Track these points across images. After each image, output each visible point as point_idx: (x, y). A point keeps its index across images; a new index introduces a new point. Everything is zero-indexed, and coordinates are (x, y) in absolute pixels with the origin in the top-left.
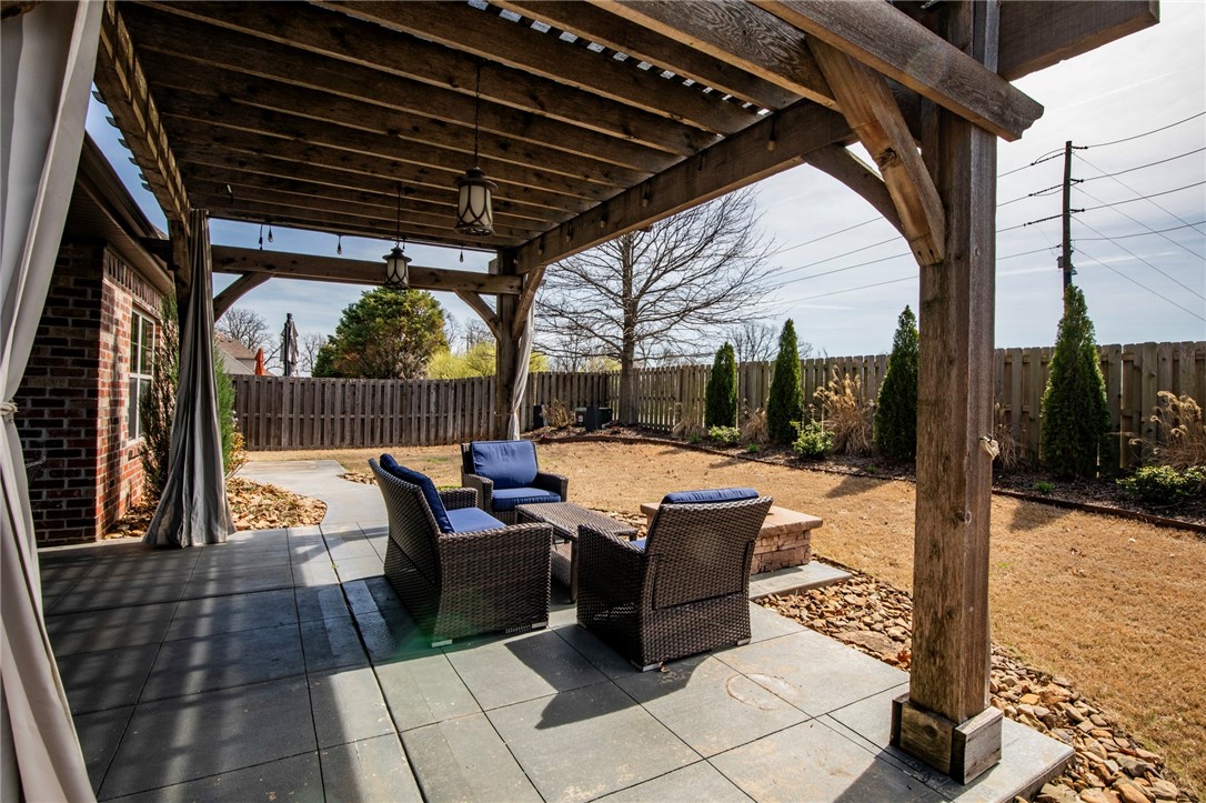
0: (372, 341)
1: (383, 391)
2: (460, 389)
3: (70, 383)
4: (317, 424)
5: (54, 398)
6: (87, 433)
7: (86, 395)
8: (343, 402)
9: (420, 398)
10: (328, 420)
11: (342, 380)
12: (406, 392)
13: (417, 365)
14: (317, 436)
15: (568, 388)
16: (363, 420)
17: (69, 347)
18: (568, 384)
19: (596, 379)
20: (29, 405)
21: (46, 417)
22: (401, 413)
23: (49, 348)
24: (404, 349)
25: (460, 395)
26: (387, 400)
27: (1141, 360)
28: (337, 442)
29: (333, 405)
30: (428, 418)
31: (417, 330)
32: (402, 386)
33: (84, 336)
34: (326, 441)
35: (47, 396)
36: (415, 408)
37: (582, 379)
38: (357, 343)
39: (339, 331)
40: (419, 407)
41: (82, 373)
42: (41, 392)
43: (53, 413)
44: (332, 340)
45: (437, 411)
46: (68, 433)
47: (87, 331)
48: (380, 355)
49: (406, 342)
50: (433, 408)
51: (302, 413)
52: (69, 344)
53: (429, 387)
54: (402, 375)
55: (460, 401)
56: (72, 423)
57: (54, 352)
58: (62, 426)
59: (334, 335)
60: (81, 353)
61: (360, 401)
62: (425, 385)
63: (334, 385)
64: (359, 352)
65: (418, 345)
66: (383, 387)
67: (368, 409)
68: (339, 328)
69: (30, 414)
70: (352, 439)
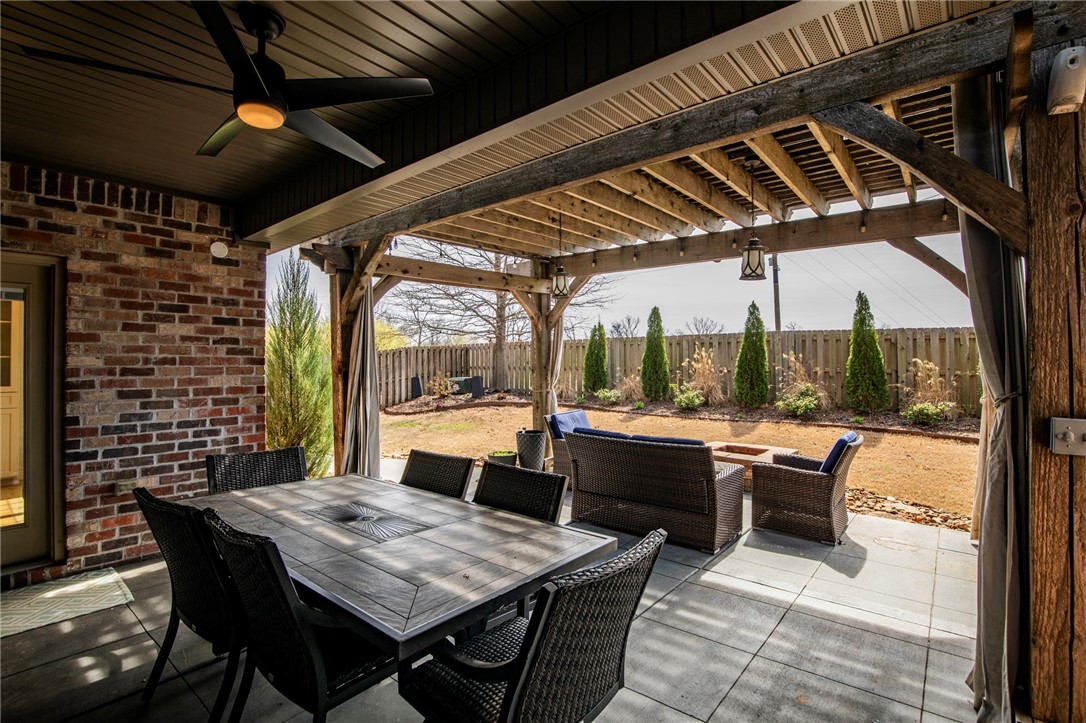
3: (242, 380)
5: (230, 396)
7: (255, 391)
17: (241, 346)
21: (224, 416)
27: (896, 339)
33: (252, 335)
35: (224, 395)
41: (252, 371)
42: (218, 391)
43: (230, 411)
46: (243, 430)
47: (255, 329)
52: (241, 343)
57: (229, 352)
58: (237, 423)
60: (250, 352)
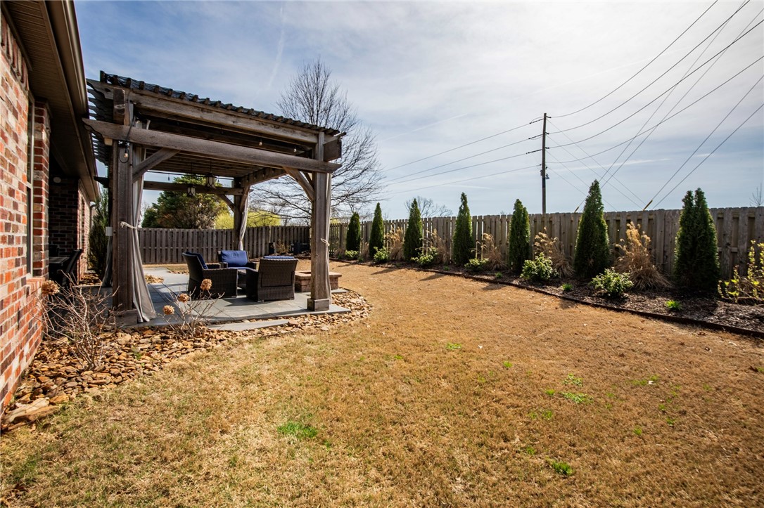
0: (181, 207)
1: (188, 235)
2: (229, 234)
3: (68, 228)
4: (153, 252)
5: (62, 234)
6: (74, 247)
8: (167, 241)
9: (207, 239)
10: (158, 250)
11: (166, 229)
12: (200, 236)
13: (209, 222)
14: (153, 257)
15: (288, 234)
16: (177, 250)
17: (67, 215)
18: (288, 232)
19: (303, 229)
20: (53, 236)
21: (59, 240)
22: (198, 246)
23: (59, 216)
24: (202, 211)
25: (229, 237)
26: (190, 240)
28: (164, 260)
29: (161, 242)
30: (212, 249)
31: (209, 201)
32: (198, 233)
34: (158, 260)
35: (59, 233)
36: (205, 244)
37: (295, 229)
38: (172, 208)
39: (160, 200)
40: (207, 244)
41: (71, 225)
42: (57, 231)
43: (61, 239)
44: (155, 206)
45: (217, 245)
48: (187, 216)
49: (202, 208)
50: (215, 244)
51: (145, 246)
53: (212, 233)
54: (200, 227)
55: (229, 240)
56: (68, 243)
59: (157, 203)
61: (176, 240)
62: (210, 232)
63: (161, 232)
64: (173, 213)
65: (210, 209)
66: (188, 233)
67: (180, 244)
68: (159, 199)
69: (53, 239)
70: (172, 259)
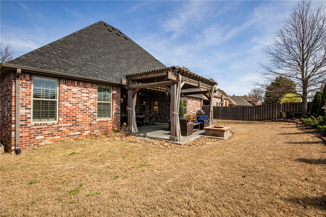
4: (225, 115)
8: (230, 111)
9: (246, 110)
22: (242, 113)
26: (239, 111)
30: (249, 115)
36: (245, 112)
45: (251, 113)
53: (249, 107)
55: (257, 111)
67: (235, 112)
